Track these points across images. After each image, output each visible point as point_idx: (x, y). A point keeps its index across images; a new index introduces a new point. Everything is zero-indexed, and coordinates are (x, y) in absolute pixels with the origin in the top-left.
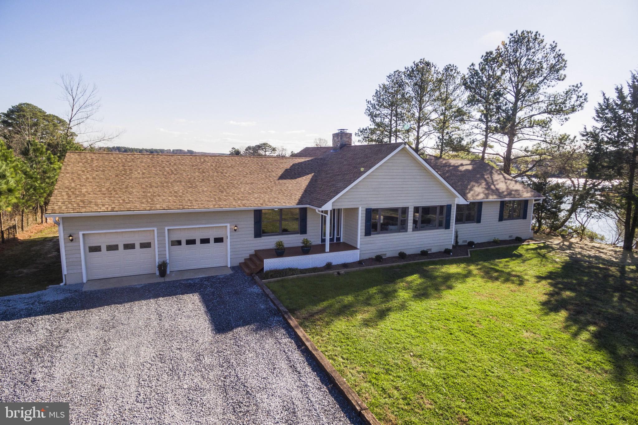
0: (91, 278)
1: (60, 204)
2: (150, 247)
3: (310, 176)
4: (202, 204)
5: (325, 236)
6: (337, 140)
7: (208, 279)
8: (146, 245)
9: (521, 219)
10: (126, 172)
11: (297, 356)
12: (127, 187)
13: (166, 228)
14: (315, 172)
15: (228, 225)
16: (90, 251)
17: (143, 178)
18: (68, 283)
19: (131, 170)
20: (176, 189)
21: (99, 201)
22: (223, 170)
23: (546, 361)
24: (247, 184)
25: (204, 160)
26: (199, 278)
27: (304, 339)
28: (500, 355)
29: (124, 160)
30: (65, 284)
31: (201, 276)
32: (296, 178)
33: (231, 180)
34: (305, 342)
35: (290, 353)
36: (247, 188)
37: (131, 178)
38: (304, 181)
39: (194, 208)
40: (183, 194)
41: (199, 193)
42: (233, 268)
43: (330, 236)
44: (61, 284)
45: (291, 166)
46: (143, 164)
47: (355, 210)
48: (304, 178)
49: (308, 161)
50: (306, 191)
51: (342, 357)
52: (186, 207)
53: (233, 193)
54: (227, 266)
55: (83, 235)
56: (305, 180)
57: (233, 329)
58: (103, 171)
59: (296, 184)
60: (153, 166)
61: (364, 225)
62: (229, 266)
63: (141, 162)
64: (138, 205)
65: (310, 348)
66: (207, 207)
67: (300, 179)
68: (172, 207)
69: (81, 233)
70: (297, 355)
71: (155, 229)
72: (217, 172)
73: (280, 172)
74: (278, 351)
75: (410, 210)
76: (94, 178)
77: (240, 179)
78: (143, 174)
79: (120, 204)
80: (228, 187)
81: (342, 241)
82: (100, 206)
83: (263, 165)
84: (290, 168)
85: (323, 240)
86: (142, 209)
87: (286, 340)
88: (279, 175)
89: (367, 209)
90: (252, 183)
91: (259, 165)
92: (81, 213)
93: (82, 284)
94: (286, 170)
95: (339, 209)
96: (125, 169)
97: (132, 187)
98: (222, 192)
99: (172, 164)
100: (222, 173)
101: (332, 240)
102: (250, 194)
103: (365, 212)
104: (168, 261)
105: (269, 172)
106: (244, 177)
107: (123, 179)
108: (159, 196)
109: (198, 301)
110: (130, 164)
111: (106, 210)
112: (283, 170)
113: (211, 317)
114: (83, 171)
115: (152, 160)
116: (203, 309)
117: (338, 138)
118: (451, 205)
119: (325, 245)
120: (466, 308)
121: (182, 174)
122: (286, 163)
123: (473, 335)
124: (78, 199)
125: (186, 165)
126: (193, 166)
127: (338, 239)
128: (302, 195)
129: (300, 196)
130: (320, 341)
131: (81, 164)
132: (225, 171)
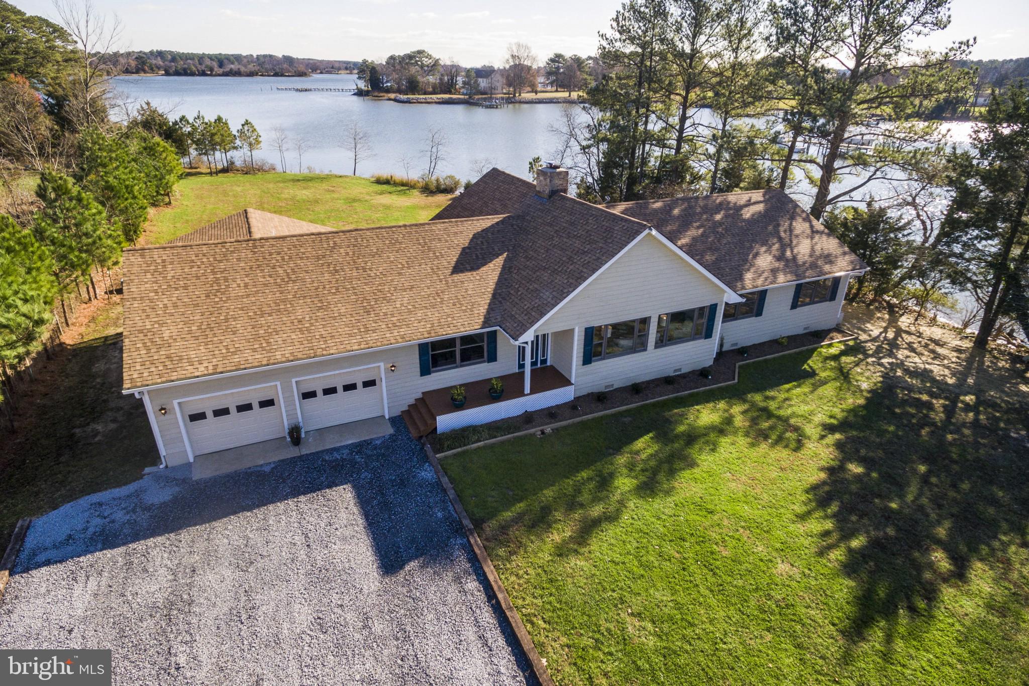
0: (198, 453)
1: (138, 367)
2: (273, 404)
3: (500, 261)
4: (341, 343)
5: (524, 360)
6: (544, 183)
7: (359, 447)
8: (267, 403)
9: (826, 301)
10: (219, 285)
11: (487, 617)
12: (227, 320)
13: (294, 381)
14: (508, 251)
15: (382, 365)
16: (191, 421)
17: (248, 296)
18: (170, 465)
19: (226, 280)
20: (299, 314)
21: (192, 354)
22: (366, 263)
23: (794, 621)
24: (405, 290)
25: (335, 243)
26: (346, 447)
27: (495, 588)
28: (740, 610)
29: (211, 259)
30: (167, 467)
31: (350, 442)
32: (478, 268)
33: (380, 285)
34: (497, 593)
35: (478, 611)
36: (405, 301)
37: (228, 298)
38: (492, 271)
39: (332, 352)
40: (312, 324)
41: (334, 318)
42: (393, 420)
43: (532, 358)
44: (161, 467)
45: (471, 240)
46: (242, 264)
47: (569, 333)
48: (491, 265)
49: (497, 223)
50: (494, 295)
51: (543, 618)
52: (319, 352)
53: (385, 314)
54: (383, 416)
55: (179, 404)
56: (494, 270)
57: (404, 564)
58: (186, 287)
59: (479, 280)
60: (259, 266)
61: (582, 350)
62: (387, 417)
63: (239, 260)
64: (248, 354)
65: (504, 606)
66: (349, 348)
67: (484, 268)
68: (300, 355)
69: (175, 403)
70: (487, 614)
71: (278, 383)
72: (357, 269)
73: (453, 257)
74: (464, 608)
75: (652, 320)
76: (175, 306)
77: (392, 280)
78: (246, 286)
79: (224, 358)
80: (376, 300)
81: (548, 364)
82: (196, 365)
83: (426, 243)
84: (470, 244)
85: (521, 366)
86: (257, 364)
87: (472, 585)
88: (453, 263)
89: (586, 329)
90: (412, 287)
91: (420, 244)
92: (173, 381)
93: (189, 465)
94: (464, 249)
95: (544, 335)
96: (217, 279)
97: (235, 319)
98: (368, 313)
99: (286, 258)
100: (364, 270)
101: (533, 364)
102: (410, 312)
103: (583, 334)
104: (301, 424)
105: (437, 257)
106: (400, 274)
107: (217, 303)
108: (277, 333)
109: (352, 503)
110: (222, 266)
111: (206, 372)
112: (458, 251)
113: (374, 539)
114: (156, 292)
115: (255, 253)
116: (361, 521)
117: (545, 179)
118: (716, 305)
119: (523, 373)
120: (711, 512)
121: (303, 280)
122: (461, 232)
123: (712, 570)
124: (162, 353)
125: (308, 258)
126: (318, 259)
127: (544, 361)
128: (490, 305)
129: (486, 307)
130: (516, 587)
131: (149, 276)
132: (369, 264)
